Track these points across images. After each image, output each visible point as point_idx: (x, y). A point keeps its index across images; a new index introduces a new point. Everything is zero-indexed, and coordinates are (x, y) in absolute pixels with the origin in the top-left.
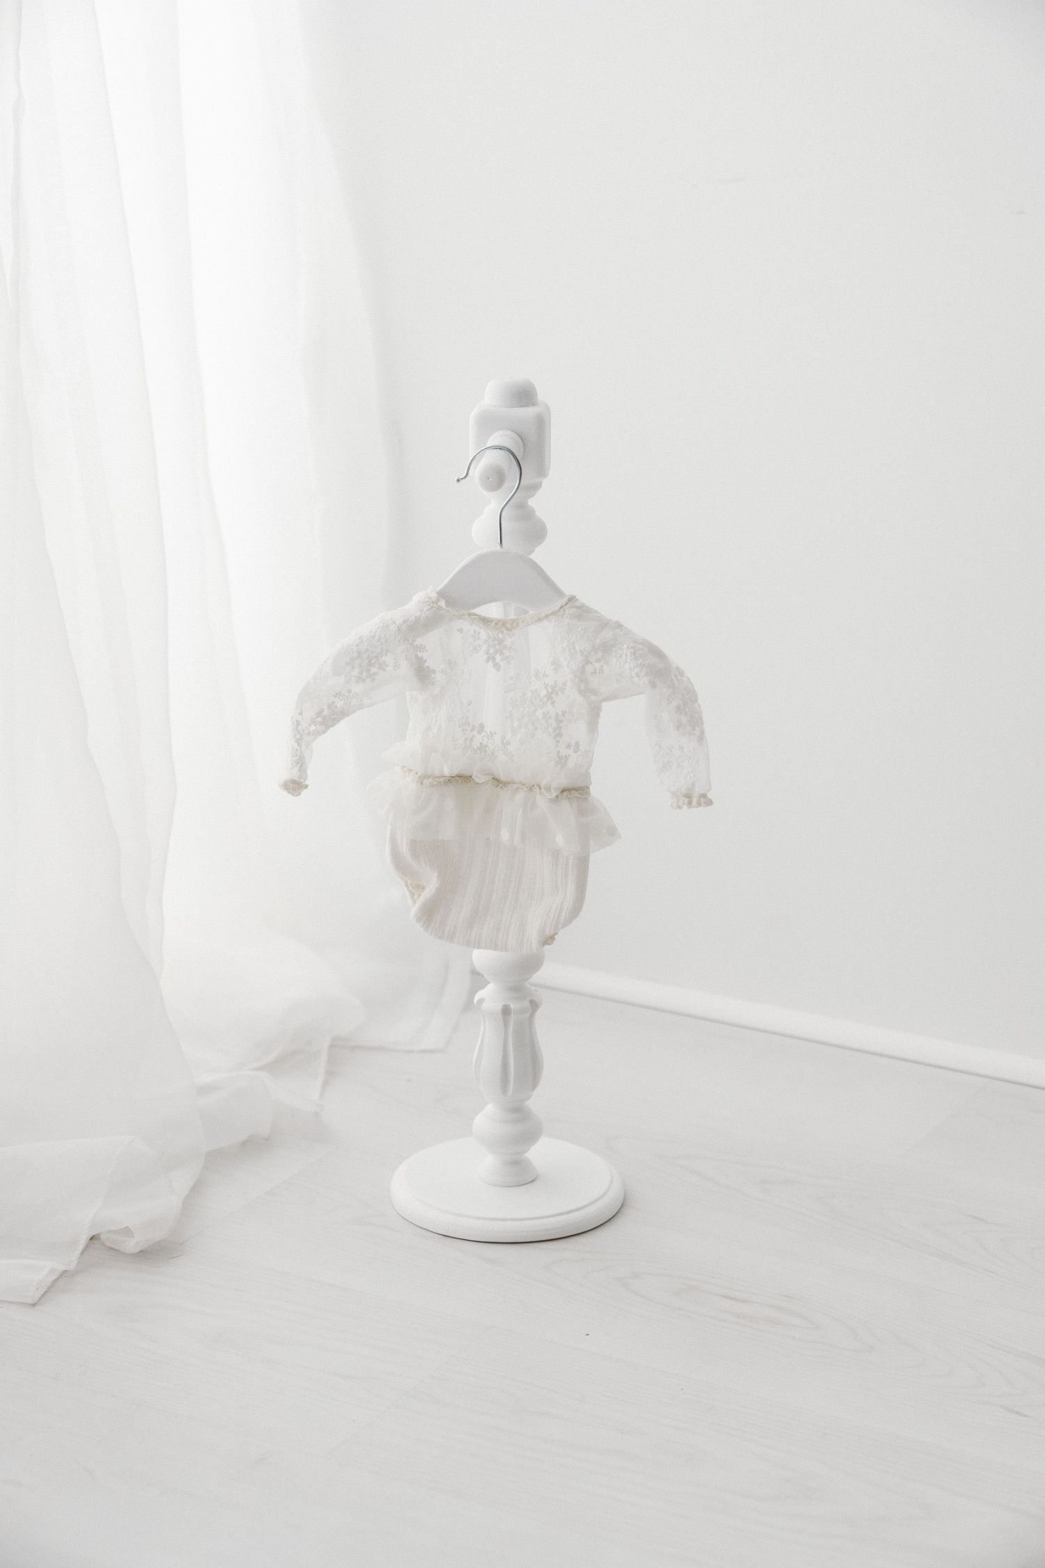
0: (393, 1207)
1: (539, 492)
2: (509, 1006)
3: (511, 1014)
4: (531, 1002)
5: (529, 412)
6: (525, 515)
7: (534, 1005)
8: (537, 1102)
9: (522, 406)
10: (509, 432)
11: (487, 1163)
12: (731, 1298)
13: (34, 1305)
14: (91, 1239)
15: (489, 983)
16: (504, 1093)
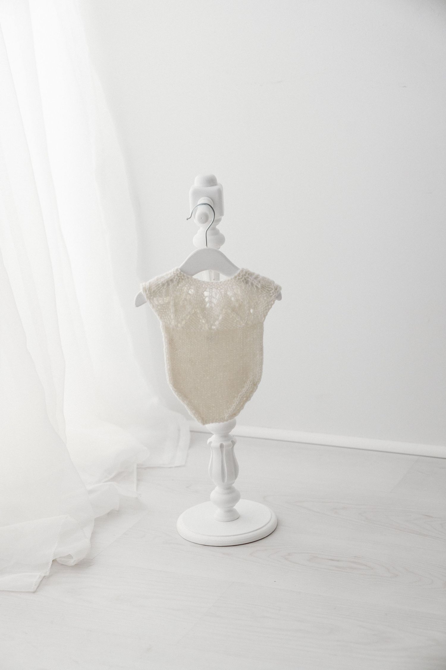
0: (180, 535)
1: (220, 223)
2: (223, 444)
3: (224, 447)
5: (215, 188)
6: (216, 232)
7: (233, 443)
8: (237, 484)
9: (211, 186)
10: (206, 198)
11: (218, 512)
12: (334, 560)
13: (34, 592)
14: (53, 561)
15: (213, 434)
16: (223, 482)
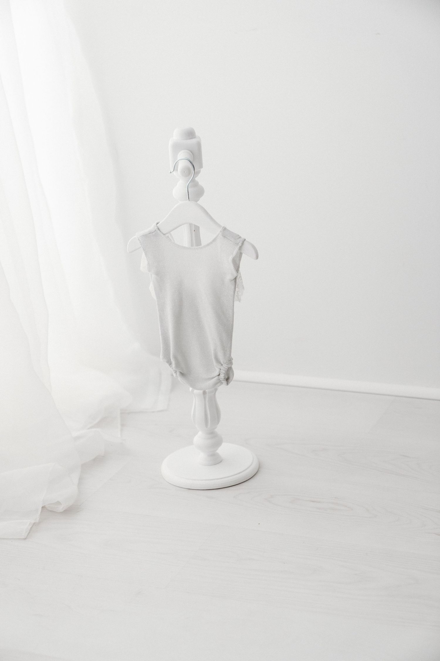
0: (164, 479)
3: (206, 394)
9: (190, 139)
10: (187, 152)
11: (201, 457)
12: (314, 501)
13: (25, 539)
14: (43, 507)
16: (207, 427)
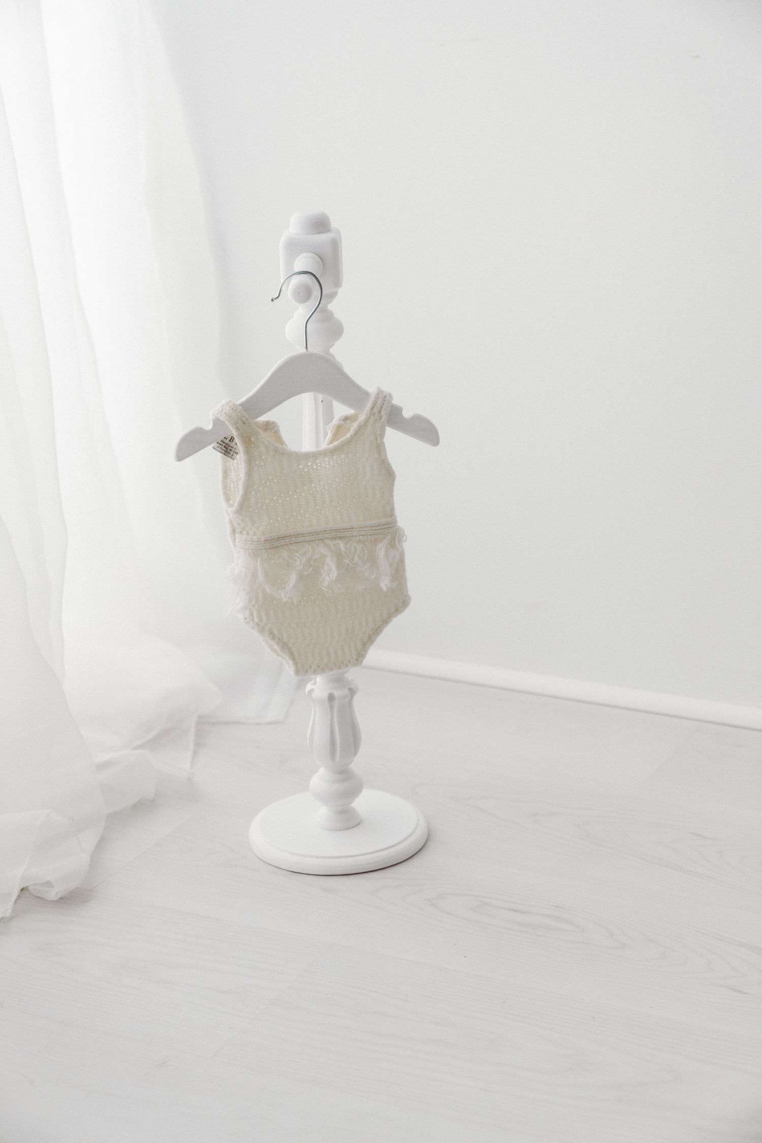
0: (252, 851)
1: (336, 298)
2: (334, 694)
3: (335, 699)
4: (350, 689)
5: (325, 237)
6: (328, 317)
7: (352, 692)
9: (319, 233)
11: (322, 813)
12: (516, 911)
14: (22, 890)
16: (333, 761)
